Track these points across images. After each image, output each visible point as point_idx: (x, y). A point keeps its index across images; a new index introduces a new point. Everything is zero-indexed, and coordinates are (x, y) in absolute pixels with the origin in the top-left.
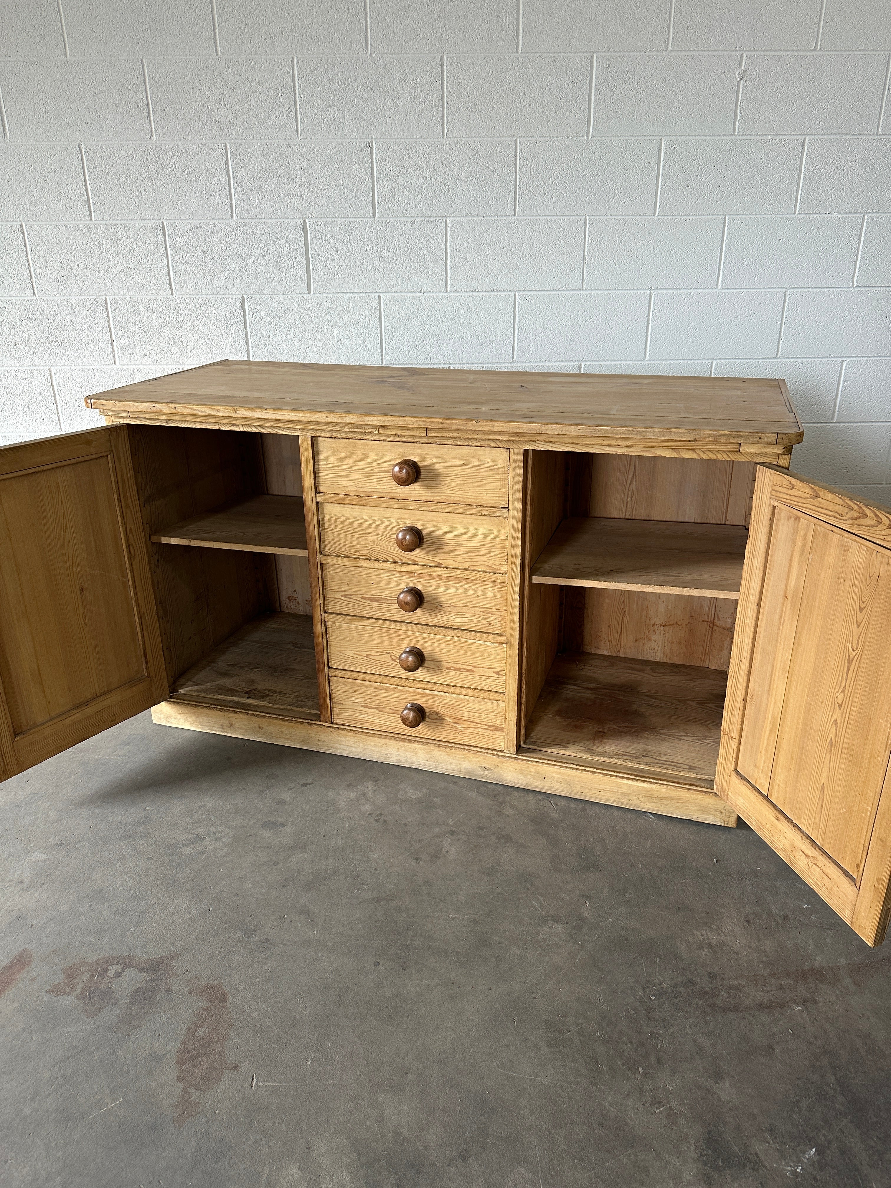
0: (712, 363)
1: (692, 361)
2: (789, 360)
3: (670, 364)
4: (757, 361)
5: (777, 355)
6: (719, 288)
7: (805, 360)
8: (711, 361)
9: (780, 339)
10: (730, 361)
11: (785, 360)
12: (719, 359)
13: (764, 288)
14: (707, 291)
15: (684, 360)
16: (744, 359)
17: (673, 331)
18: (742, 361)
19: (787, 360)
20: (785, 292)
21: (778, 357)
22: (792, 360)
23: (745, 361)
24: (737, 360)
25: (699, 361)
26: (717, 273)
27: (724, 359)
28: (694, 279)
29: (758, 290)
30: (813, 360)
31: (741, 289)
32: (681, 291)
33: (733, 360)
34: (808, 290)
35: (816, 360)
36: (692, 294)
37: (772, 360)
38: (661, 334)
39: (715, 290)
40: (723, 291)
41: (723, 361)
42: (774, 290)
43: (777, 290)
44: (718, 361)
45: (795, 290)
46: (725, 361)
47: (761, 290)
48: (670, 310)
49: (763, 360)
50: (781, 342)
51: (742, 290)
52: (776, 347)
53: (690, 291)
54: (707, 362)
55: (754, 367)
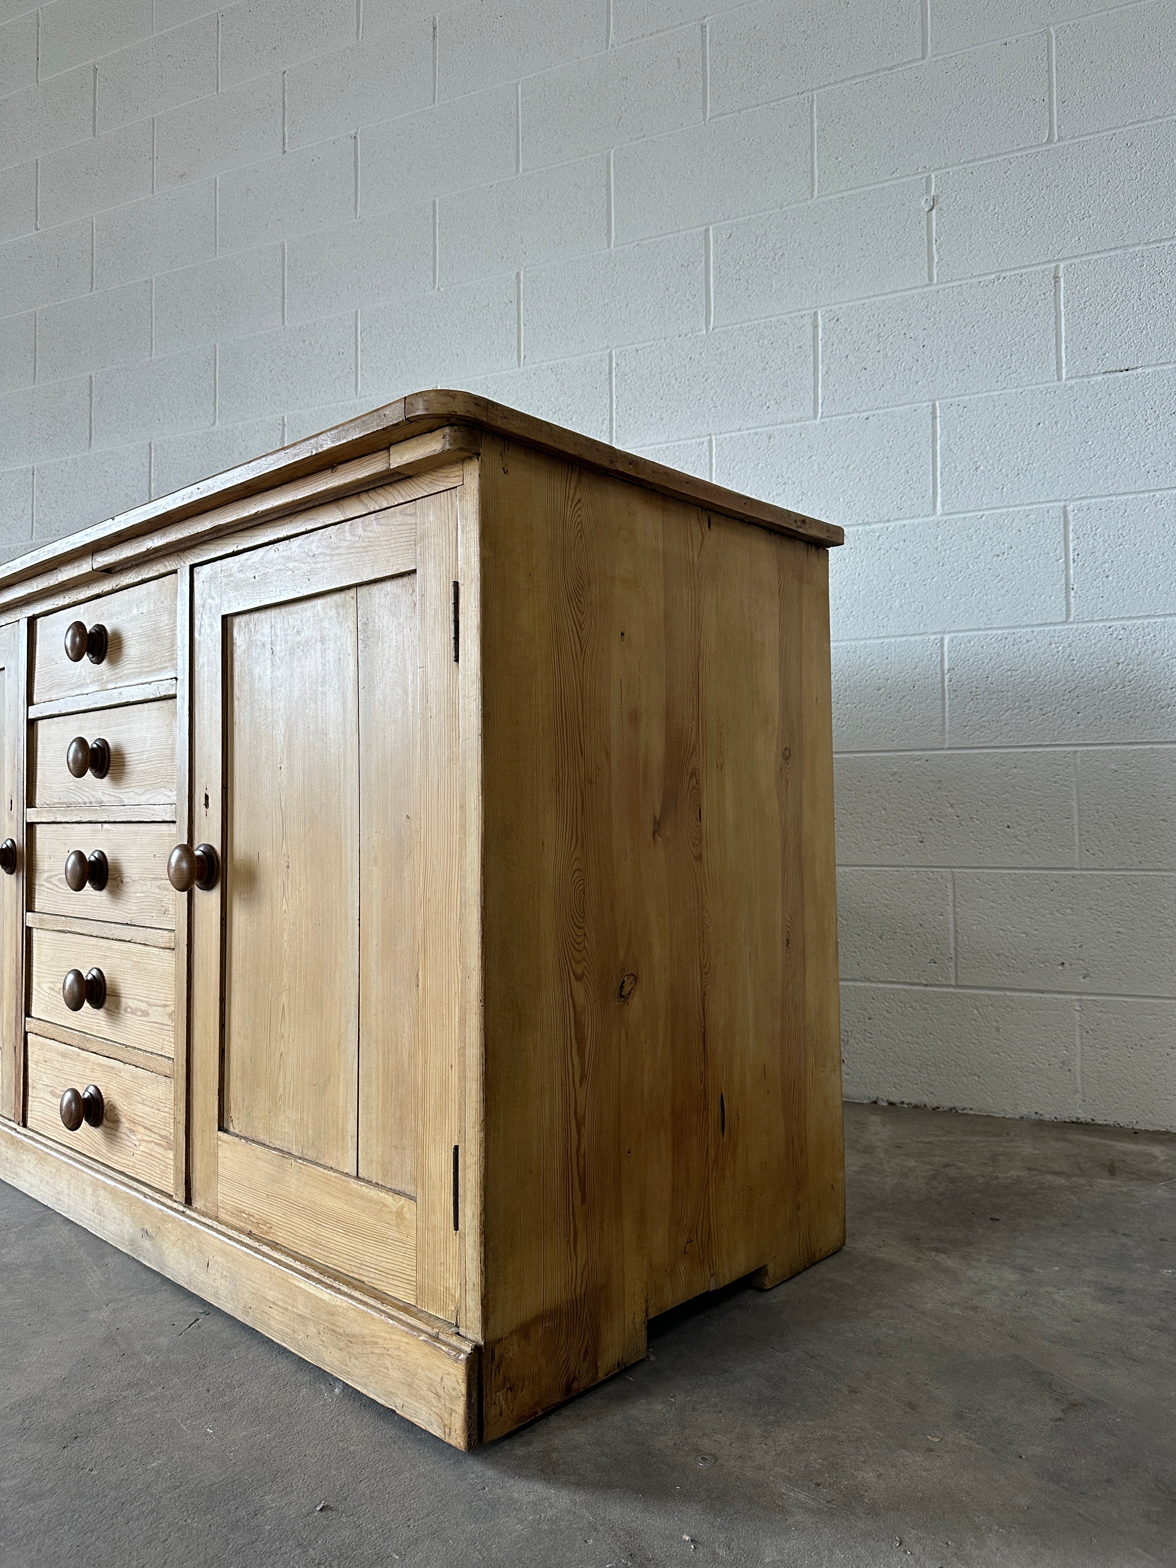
0: (942, 639)
1: (905, 639)
2: (1095, 625)
3: (865, 645)
4: (1029, 630)
5: (1068, 616)
6: (939, 513)
7: (1128, 623)
8: (939, 636)
9: (1068, 588)
10: (975, 633)
11: (1086, 625)
12: (955, 631)
13: (1022, 505)
14: (916, 521)
15: (889, 637)
16: (1002, 628)
17: (865, 592)
18: (1000, 632)
19: (1090, 625)
20: (1065, 507)
21: (1071, 620)
22: (1101, 624)
23: (1006, 631)
24: (989, 632)
25: (917, 638)
26: (931, 491)
27: (964, 631)
28: (892, 506)
29: (1011, 510)
30: (1146, 622)
31: (979, 510)
32: (872, 527)
33: (981, 632)
34: (1110, 498)
35: (1153, 621)
36: (890, 529)
37: (1060, 627)
38: (844, 598)
39: (932, 518)
40: (946, 518)
41: (962, 634)
42: (1042, 506)
43: (1049, 505)
44: (953, 635)
45: (1085, 502)
46: (968, 633)
47: (1017, 509)
48: (855, 558)
49: (1042, 628)
50: (1072, 593)
51: (981, 513)
52: (1064, 603)
53: (887, 525)
54: (933, 637)
55: (1025, 641)
